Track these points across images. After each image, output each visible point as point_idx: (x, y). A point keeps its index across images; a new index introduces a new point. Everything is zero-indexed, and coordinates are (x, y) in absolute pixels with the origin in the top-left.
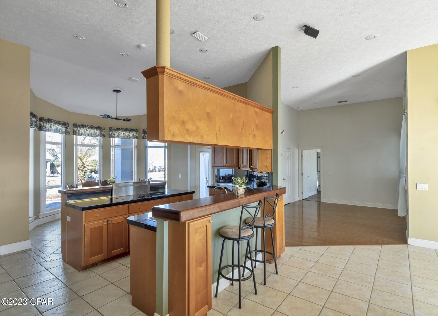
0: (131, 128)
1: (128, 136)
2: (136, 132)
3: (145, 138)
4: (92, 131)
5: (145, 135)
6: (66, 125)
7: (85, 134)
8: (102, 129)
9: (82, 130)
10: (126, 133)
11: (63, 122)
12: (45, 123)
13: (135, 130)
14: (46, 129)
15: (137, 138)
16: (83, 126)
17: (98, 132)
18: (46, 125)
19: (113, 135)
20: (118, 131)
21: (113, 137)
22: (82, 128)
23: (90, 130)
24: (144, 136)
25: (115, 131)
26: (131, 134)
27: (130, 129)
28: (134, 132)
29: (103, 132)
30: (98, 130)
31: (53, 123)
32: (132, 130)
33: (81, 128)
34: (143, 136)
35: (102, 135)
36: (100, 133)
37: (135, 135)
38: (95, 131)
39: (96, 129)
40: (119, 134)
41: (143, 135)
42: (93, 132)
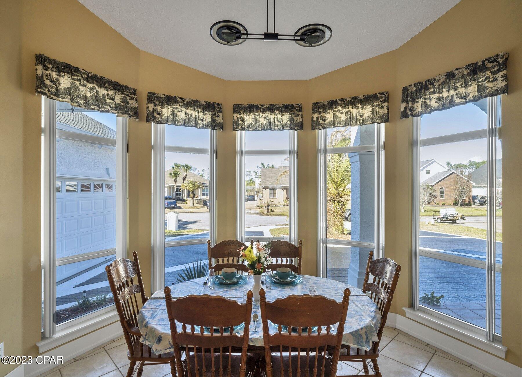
0: (366, 94)
1: (358, 117)
2: (383, 102)
3: (409, 113)
4: (272, 117)
5: (410, 103)
6: (214, 108)
7: (257, 125)
8: (295, 110)
9: (249, 118)
10: (354, 111)
11: (206, 102)
12: (160, 106)
13: (379, 95)
14: (161, 118)
15: (386, 119)
16: (252, 108)
17: (285, 118)
18: (163, 110)
19: (321, 122)
20: (332, 109)
21: (320, 127)
22: (250, 112)
23: (268, 114)
24: (405, 108)
25: (325, 112)
26: (367, 111)
27: (364, 96)
28: (375, 104)
29: (298, 116)
30: (285, 114)
31: (179, 105)
32: (370, 100)
33: (248, 114)
34: (403, 109)
35: (295, 125)
36: (291, 119)
37: (380, 110)
38: (279, 116)
39: (282, 112)
40: (335, 117)
41: (404, 105)
42: (274, 119)
